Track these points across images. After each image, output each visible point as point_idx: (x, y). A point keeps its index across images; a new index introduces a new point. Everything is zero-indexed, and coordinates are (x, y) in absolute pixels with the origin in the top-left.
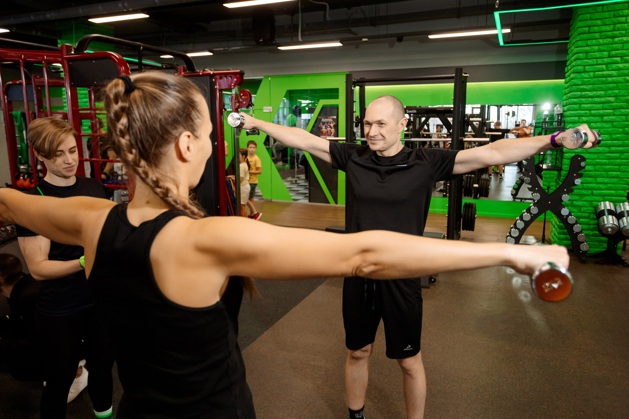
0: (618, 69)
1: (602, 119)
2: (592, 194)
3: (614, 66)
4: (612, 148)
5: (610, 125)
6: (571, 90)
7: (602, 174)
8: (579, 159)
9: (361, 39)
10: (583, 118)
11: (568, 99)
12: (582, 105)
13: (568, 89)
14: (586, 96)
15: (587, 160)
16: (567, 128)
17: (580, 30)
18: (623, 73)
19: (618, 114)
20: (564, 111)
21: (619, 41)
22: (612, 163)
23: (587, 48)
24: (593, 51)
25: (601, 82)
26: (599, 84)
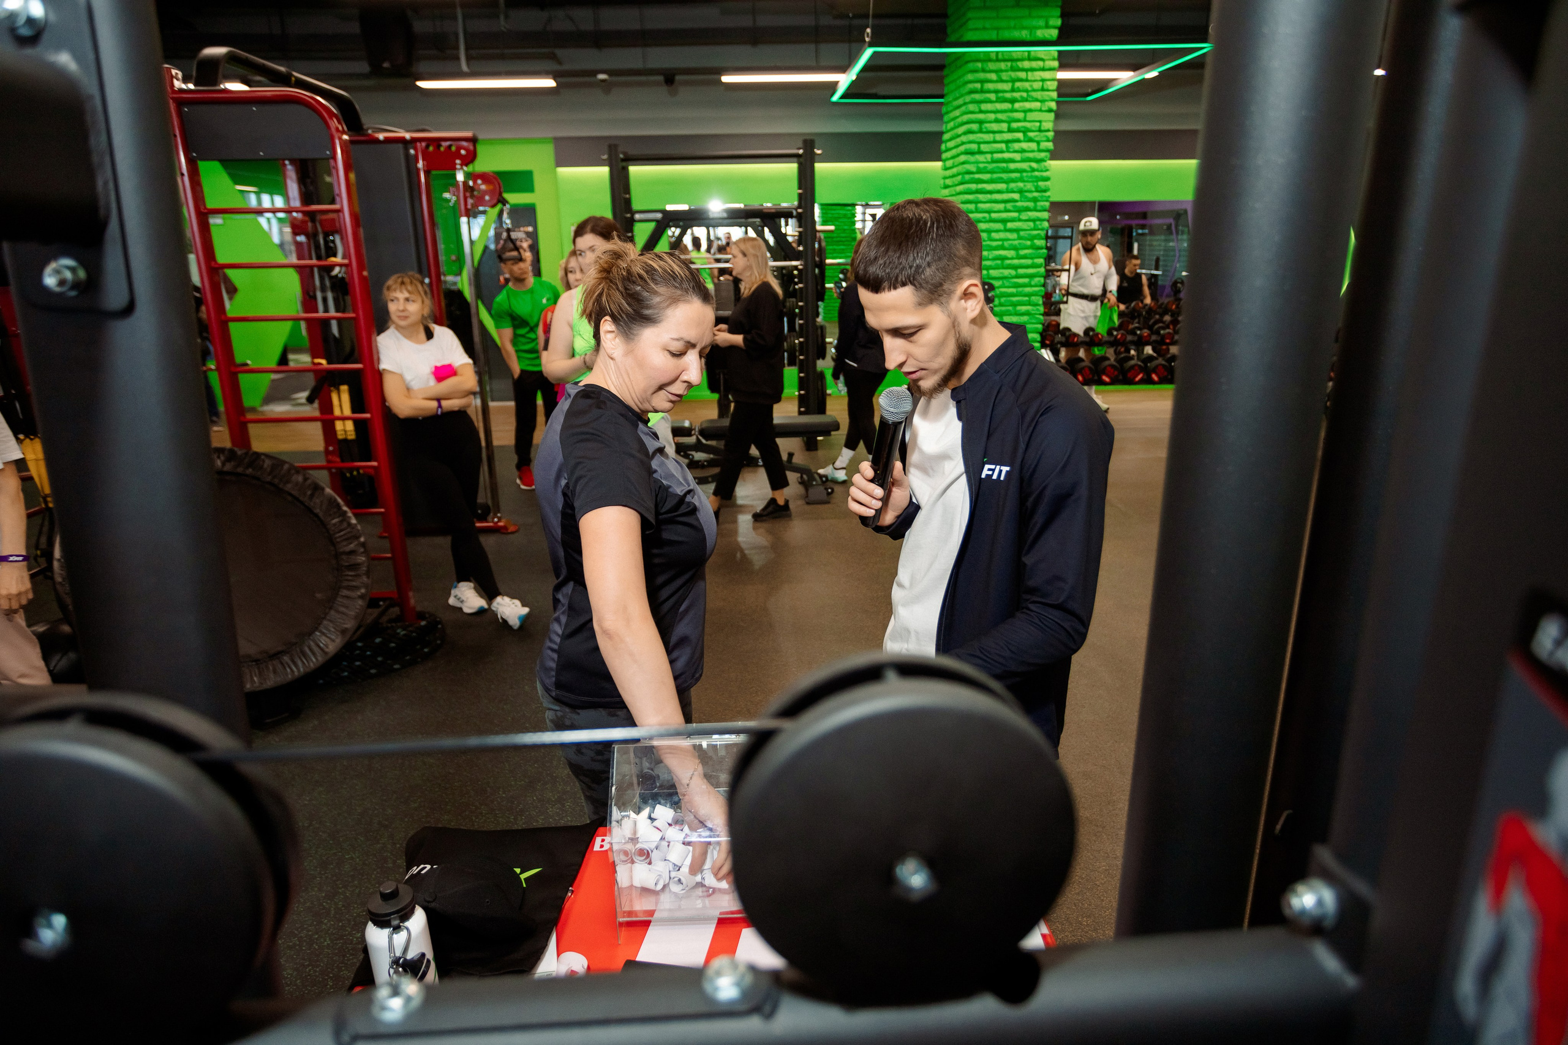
0: (1020, 150)
1: (1005, 227)
3: (1016, 146)
5: (1014, 236)
6: (963, 181)
9: (595, 76)
12: (980, 205)
14: (984, 190)
15: (996, 290)
17: (971, 86)
18: (1028, 158)
21: (1021, 107)
23: (981, 116)
24: (990, 120)
25: (1000, 169)
26: (1000, 173)
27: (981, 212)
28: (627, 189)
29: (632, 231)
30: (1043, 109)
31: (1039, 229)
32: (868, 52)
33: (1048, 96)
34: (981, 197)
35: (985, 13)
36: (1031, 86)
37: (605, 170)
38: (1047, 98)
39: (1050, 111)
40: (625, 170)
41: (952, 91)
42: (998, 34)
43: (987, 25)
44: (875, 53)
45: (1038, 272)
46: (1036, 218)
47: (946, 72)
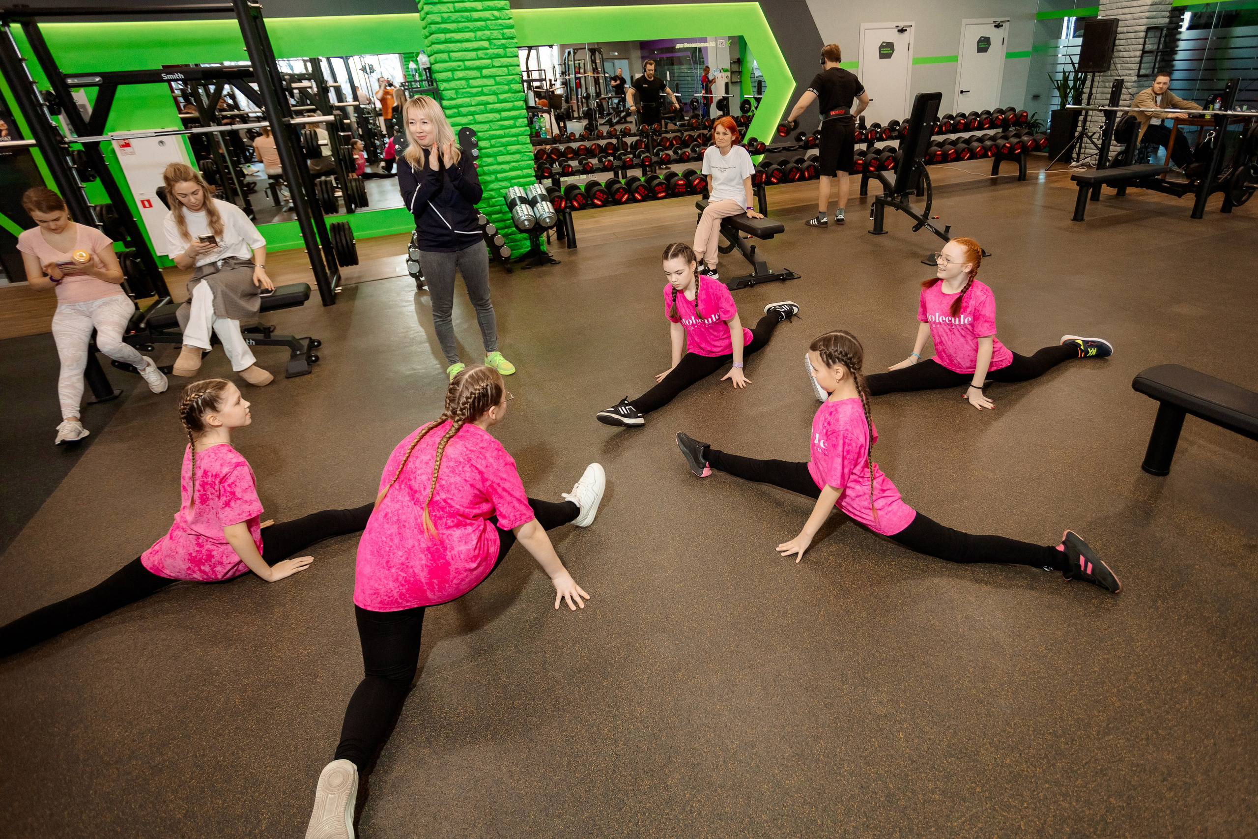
1: (481, 74)
2: (497, 180)
4: (502, 113)
7: (501, 151)
8: (468, 133)
10: (457, 72)
11: (430, 46)
12: (452, 54)
13: (427, 29)
19: (497, 65)
20: (432, 64)
27: (455, 61)
34: (451, 46)
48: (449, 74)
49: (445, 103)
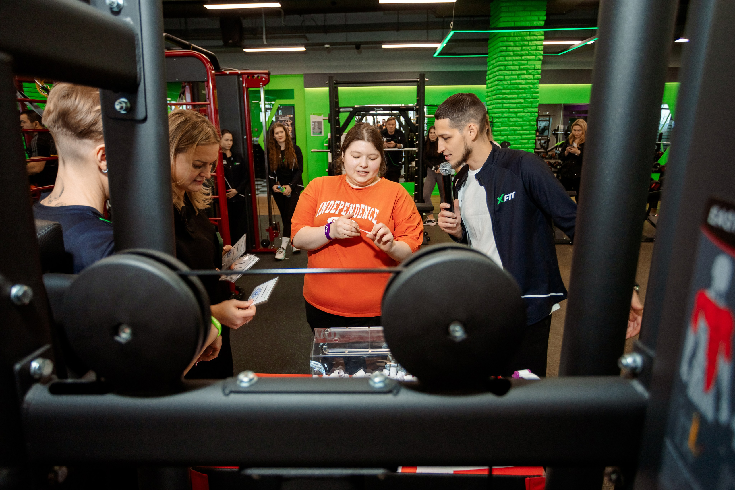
0: (525, 79)
1: (516, 116)
3: (523, 77)
4: (523, 136)
5: (521, 120)
6: (496, 94)
8: (507, 144)
9: (324, 45)
12: (504, 105)
14: (506, 98)
15: (511, 145)
16: (495, 122)
17: (501, 49)
18: (528, 82)
21: (525, 58)
22: (523, 147)
23: (506, 63)
24: (510, 64)
25: (515, 88)
26: (514, 89)
27: (504, 108)
28: (337, 97)
29: (338, 116)
30: (536, 59)
31: (533, 117)
32: (452, 33)
33: (538, 52)
34: (505, 101)
35: (508, 14)
36: (531, 48)
37: (327, 89)
38: (538, 54)
39: (540, 60)
40: (336, 88)
41: (492, 52)
42: (515, 24)
43: (510, 20)
44: (455, 33)
45: (532, 137)
46: (532, 111)
47: (489, 42)
48: (500, 115)
49: (495, 129)
